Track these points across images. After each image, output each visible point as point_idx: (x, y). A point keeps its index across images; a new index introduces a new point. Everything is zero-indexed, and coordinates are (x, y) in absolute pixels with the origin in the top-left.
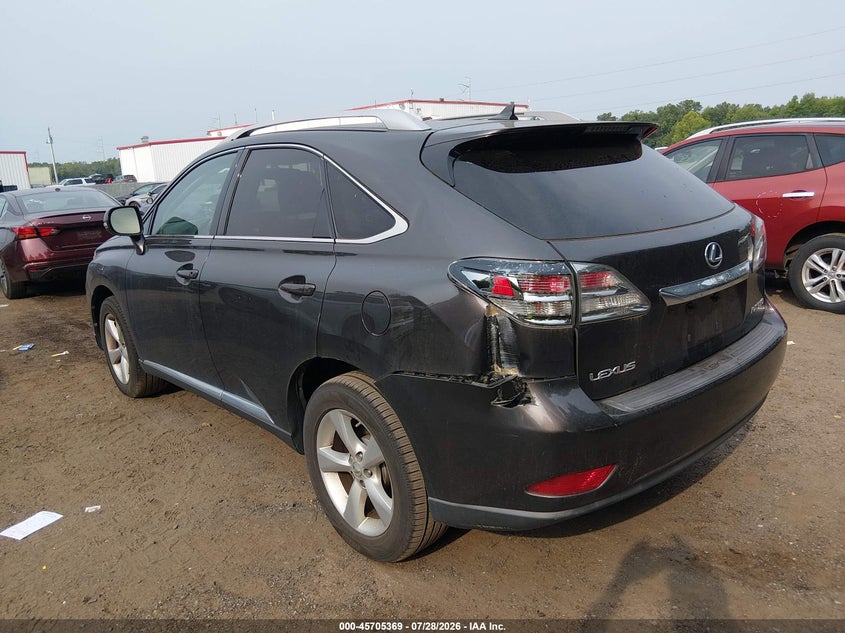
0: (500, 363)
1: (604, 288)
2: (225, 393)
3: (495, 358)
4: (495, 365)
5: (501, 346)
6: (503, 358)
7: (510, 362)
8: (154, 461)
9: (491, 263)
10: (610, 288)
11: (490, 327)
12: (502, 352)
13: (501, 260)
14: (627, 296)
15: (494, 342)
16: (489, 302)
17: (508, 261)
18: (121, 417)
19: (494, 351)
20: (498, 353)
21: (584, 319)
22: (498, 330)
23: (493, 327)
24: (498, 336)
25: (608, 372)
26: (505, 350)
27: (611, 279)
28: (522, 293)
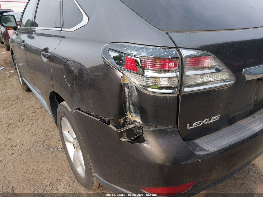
0: (130, 112)
1: (204, 68)
2: (40, 97)
3: (128, 108)
4: (128, 113)
5: (131, 103)
6: (132, 110)
7: (136, 113)
8: (19, 120)
9: (126, 47)
10: (209, 68)
11: (125, 90)
12: (131, 106)
13: (133, 45)
14: (220, 74)
15: (127, 99)
16: (124, 74)
17: (137, 46)
18: (18, 99)
19: (127, 105)
20: (129, 106)
21: (186, 90)
22: (129, 92)
23: (127, 90)
24: (129, 96)
25: (200, 123)
26: (133, 105)
27: (210, 62)
28: (143, 69)
